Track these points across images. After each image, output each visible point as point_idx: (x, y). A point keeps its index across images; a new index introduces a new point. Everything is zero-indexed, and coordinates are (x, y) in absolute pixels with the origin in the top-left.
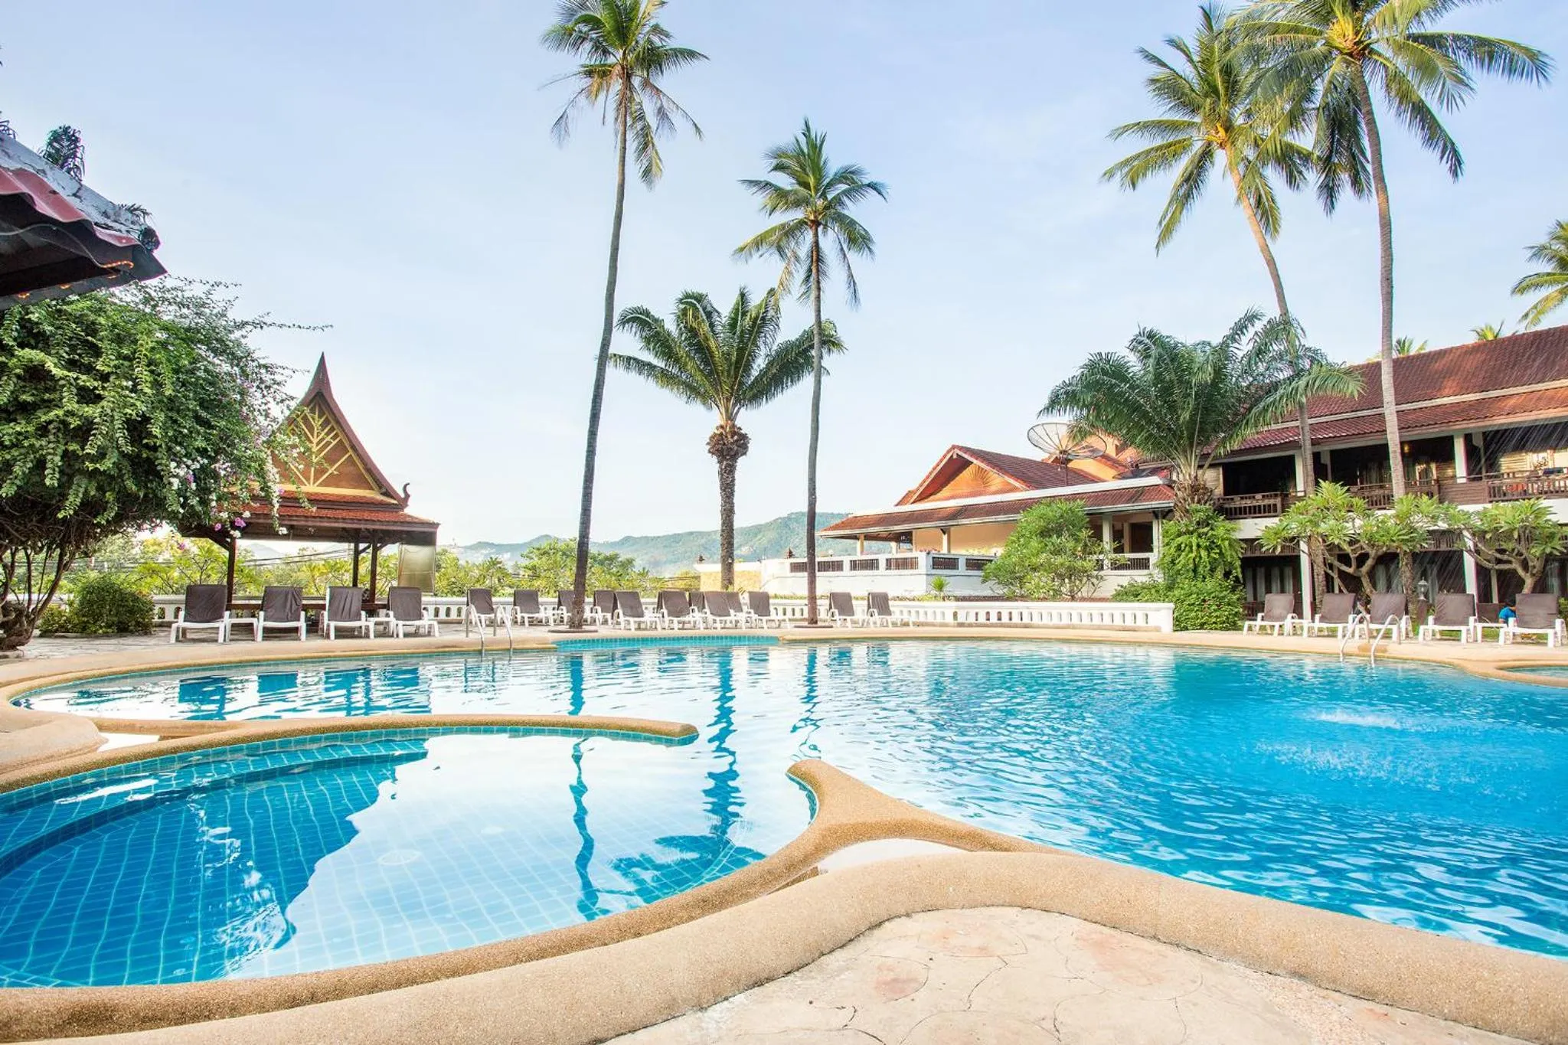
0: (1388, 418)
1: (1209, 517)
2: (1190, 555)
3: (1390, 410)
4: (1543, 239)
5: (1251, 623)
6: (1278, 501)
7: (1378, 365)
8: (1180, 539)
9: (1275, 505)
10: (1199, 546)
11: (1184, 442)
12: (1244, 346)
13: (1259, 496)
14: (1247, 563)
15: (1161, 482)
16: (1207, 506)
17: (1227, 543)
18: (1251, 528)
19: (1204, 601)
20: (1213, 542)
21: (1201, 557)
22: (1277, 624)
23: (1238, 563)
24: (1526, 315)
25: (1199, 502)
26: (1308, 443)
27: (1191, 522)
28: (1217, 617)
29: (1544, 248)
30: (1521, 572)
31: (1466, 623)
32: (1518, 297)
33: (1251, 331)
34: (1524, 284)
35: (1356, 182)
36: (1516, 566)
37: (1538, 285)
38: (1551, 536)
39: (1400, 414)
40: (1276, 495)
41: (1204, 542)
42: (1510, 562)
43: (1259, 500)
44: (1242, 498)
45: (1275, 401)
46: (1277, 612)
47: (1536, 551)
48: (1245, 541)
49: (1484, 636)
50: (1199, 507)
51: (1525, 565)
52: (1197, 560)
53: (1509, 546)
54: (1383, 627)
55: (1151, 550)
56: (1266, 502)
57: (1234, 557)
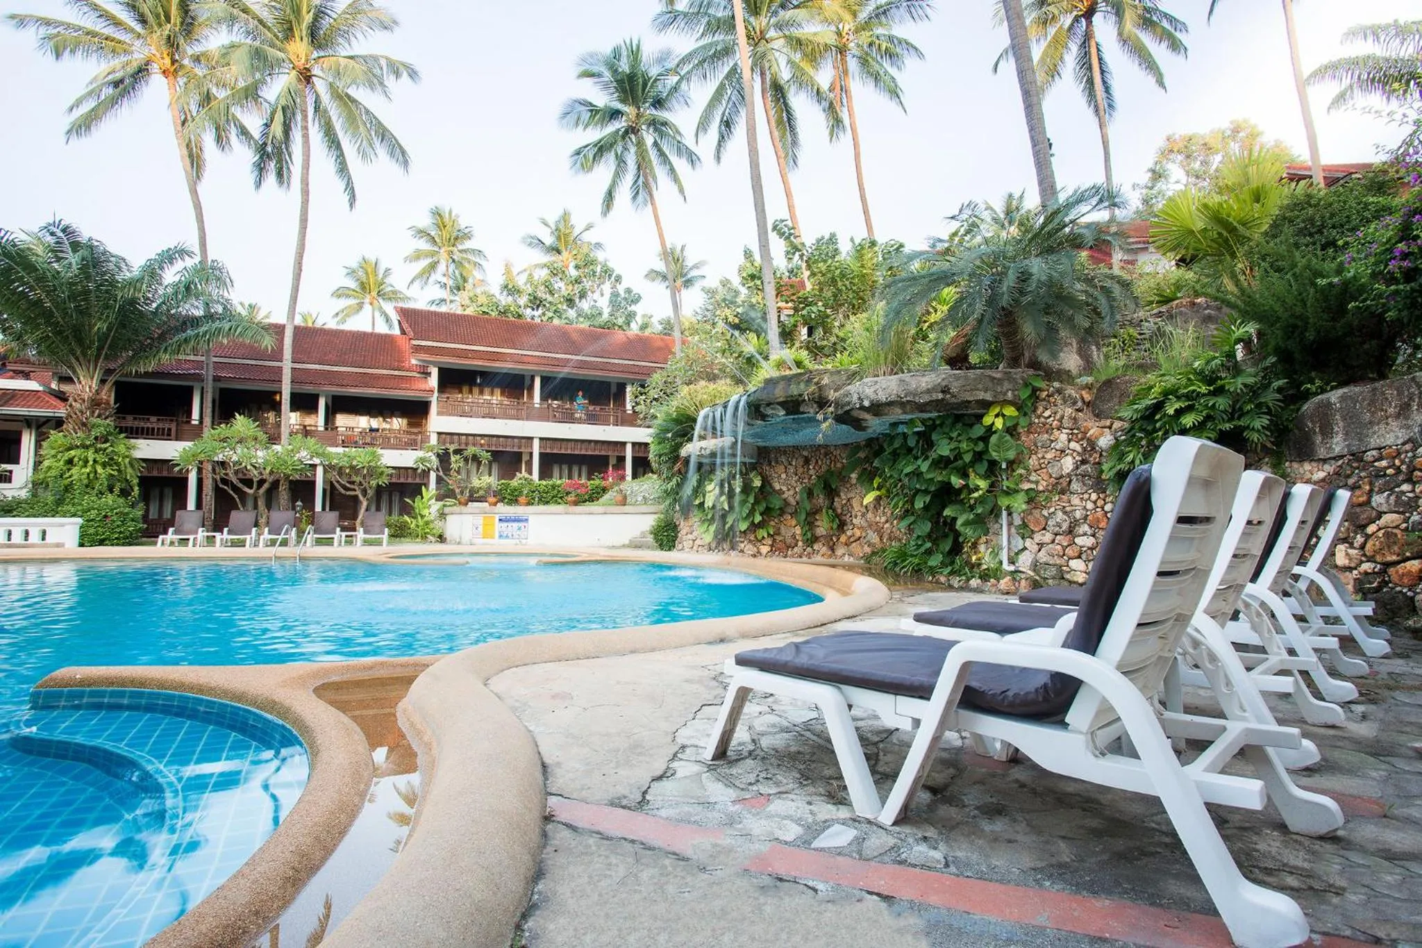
0: (285, 371)
1: (109, 434)
2: (83, 470)
3: (287, 366)
4: (354, 265)
5: (164, 536)
6: (173, 427)
7: (283, 327)
8: (73, 453)
9: (170, 430)
10: (95, 461)
11: (91, 352)
12: (171, 276)
13: (153, 419)
14: (145, 482)
15: (41, 388)
16: (108, 421)
17: (127, 460)
18: (149, 449)
19: (106, 516)
20: (112, 459)
21: (96, 472)
22: (191, 537)
23: (136, 481)
24: (337, 314)
25: (99, 416)
26: (210, 378)
27: (88, 437)
28: (120, 533)
29: (354, 272)
30: (361, 497)
31: (335, 533)
32: (335, 299)
33: (179, 265)
34: (340, 292)
35: (280, 174)
36: (358, 493)
37: (348, 296)
38: (382, 473)
39: (293, 369)
40: (172, 420)
41: (101, 458)
42: (355, 490)
43: (153, 422)
44: (135, 419)
45: (197, 335)
46: (187, 526)
47: (373, 483)
48: (144, 460)
49: (346, 542)
50: (99, 421)
51: (364, 492)
52: (92, 475)
53: (358, 479)
54: (280, 537)
55: (17, 463)
56: (161, 425)
57: (132, 476)
